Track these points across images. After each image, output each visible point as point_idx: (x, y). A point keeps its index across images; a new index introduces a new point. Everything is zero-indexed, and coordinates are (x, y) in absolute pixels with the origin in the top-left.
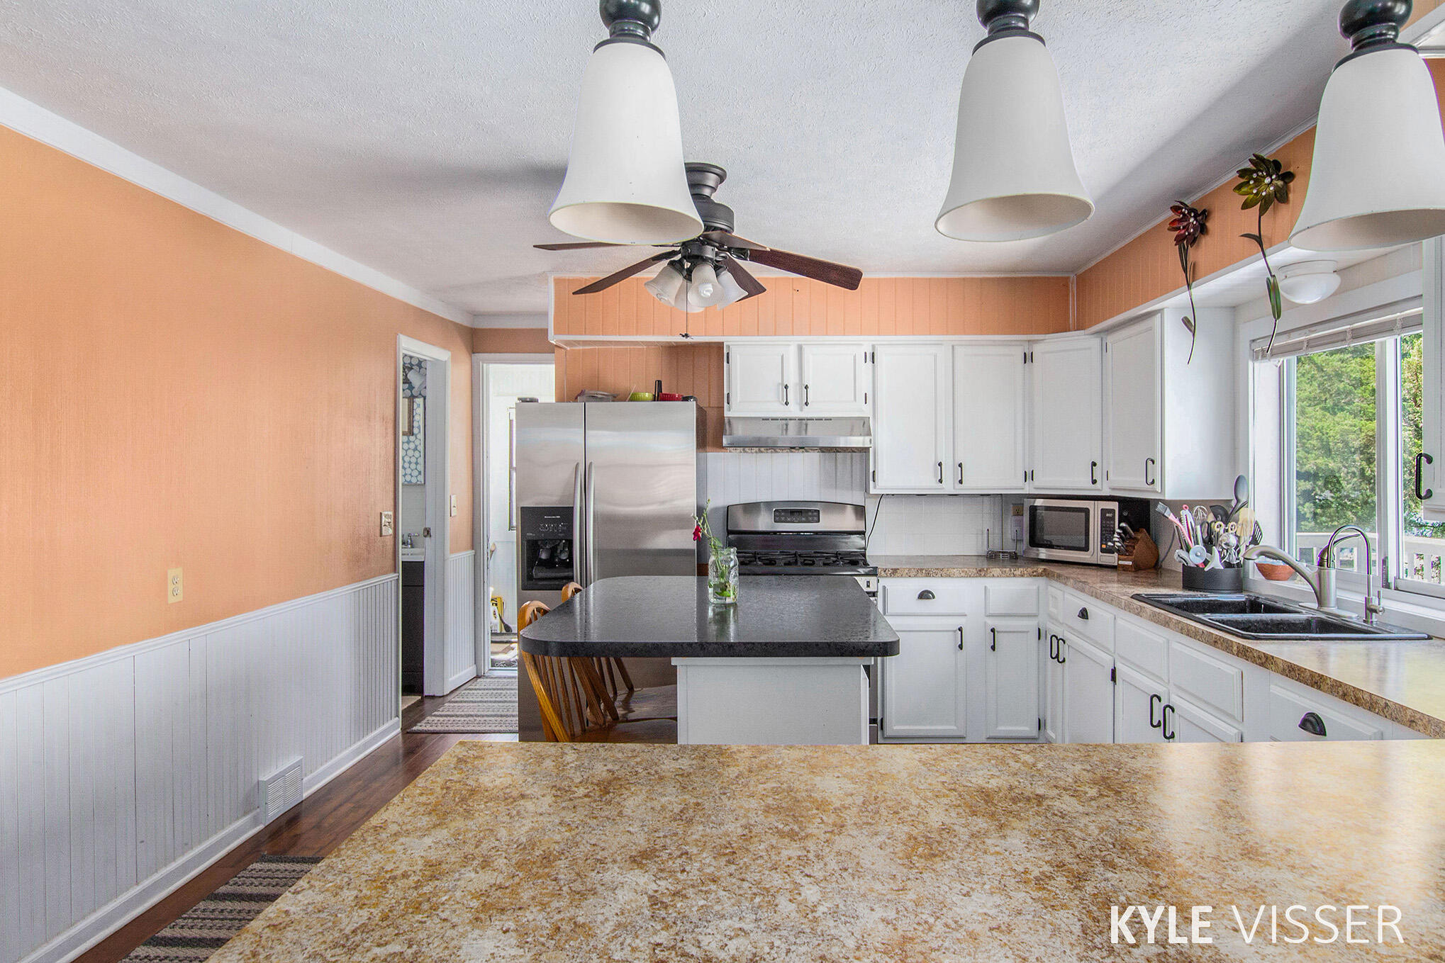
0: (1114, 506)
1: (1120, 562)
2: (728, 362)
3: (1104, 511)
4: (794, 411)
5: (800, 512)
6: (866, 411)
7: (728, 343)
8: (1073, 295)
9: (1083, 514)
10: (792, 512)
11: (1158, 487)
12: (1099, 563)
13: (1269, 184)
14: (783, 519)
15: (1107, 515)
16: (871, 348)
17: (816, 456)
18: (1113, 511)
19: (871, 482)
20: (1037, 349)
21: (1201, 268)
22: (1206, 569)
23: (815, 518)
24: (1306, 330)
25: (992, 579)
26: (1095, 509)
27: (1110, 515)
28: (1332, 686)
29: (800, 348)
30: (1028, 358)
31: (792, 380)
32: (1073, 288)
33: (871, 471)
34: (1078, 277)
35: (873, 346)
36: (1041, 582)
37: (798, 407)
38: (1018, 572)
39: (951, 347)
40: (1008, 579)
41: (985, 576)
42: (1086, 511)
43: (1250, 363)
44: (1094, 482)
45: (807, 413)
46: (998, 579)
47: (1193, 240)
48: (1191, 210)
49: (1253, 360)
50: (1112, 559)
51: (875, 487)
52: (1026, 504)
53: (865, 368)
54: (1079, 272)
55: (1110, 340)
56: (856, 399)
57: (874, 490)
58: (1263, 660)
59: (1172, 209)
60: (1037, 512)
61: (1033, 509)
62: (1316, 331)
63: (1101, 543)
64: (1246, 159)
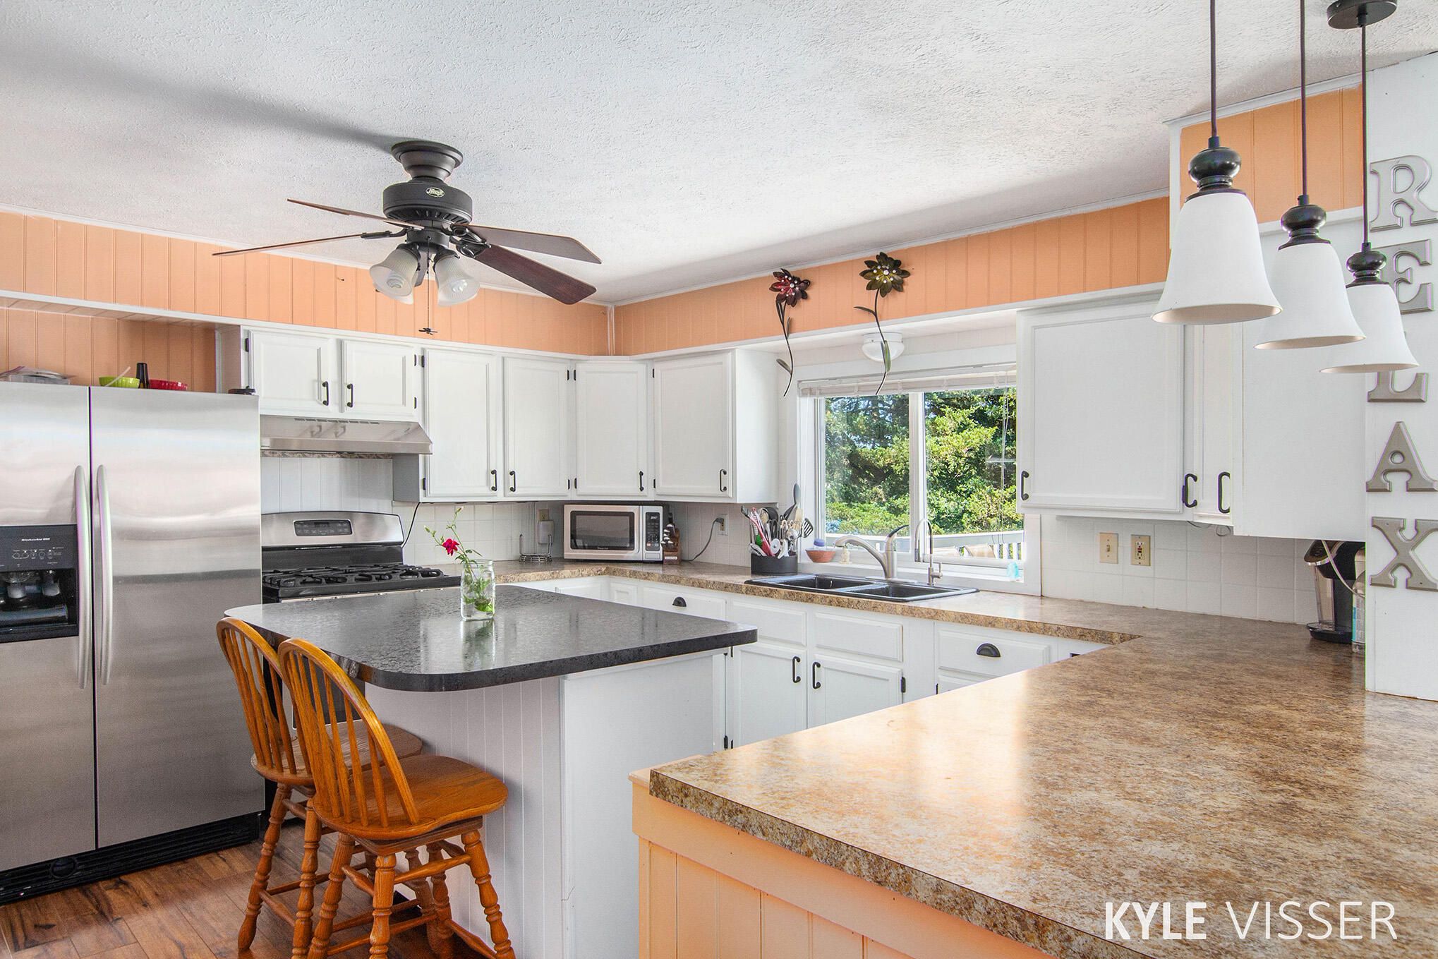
0: (659, 510)
1: (666, 558)
2: (247, 350)
3: (649, 514)
4: (332, 412)
5: (327, 523)
6: (415, 416)
7: (247, 328)
8: (611, 325)
9: (628, 518)
10: (317, 523)
11: (729, 492)
12: (644, 559)
13: (886, 276)
14: (307, 531)
15: (652, 518)
16: (420, 351)
17: (336, 461)
18: (657, 514)
19: (421, 491)
20: (581, 369)
21: (797, 324)
22: (779, 557)
23: (346, 530)
24: (859, 379)
25: (564, 580)
26: (640, 515)
27: (655, 518)
28: (1007, 623)
29: (340, 344)
30: (572, 375)
31: (330, 375)
32: (612, 317)
33: (421, 478)
34: (617, 309)
35: (423, 350)
36: (604, 579)
37: (337, 408)
38: (585, 573)
39: (501, 359)
40: (577, 579)
42: (631, 515)
43: (798, 398)
44: (642, 489)
45: (349, 414)
46: (571, 580)
47: (793, 302)
48: (794, 278)
49: (800, 397)
50: (657, 555)
51: (427, 495)
52: (568, 510)
53: (414, 372)
54: (619, 304)
55: (658, 367)
56: (404, 403)
57: (425, 498)
58: (933, 614)
59: (775, 274)
60: (577, 517)
61: (574, 514)
62: (868, 380)
63: (646, 543)
64: (872, 254)
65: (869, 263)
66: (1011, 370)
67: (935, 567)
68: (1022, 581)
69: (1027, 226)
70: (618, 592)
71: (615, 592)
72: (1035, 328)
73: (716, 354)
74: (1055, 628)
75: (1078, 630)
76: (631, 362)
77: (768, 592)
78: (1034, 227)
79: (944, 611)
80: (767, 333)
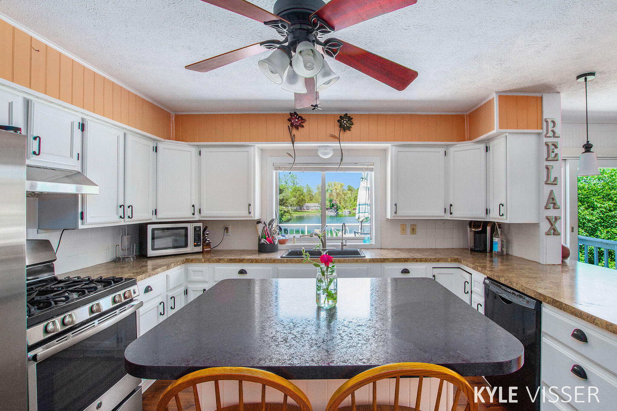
0: (200, 225)
1: (205, 250)
3: (195, 228)
6: (77, 167)
8: (173, 124)
9: (184, 230)
11: (252, 214)
12: (193, 252)
15: (197, 229)
16: (81, 119)
18: (200, 227)
19: (80, 221)
20: (161, 146)
26: (191, 228)
27: (199, 229)
28: (412, 260)
30: (155, 149)
33: (80, 211)
34: (176, 115)
35: (83, 118)
36: (184, 265)
39: (124, 133)
41: (169, 269)
42: (186, 229)
44: (193, 214)
45: (34, 161)
47: (297, 128)
48: (299, 117)
49: (274, 170)
50: (199, 249)
51: (82, 224)
52: (150, 228)
53: (78, 132)
54: (177, 113)
55: (203, 150)
56: (71, 156)
57: (82, 226)
58: (383, 260)
59: (290, 113)
60: (155, 231)
61: (153, 230)
62: (309, 165)
63: (194, 243)
64: (343, 113)
65: (341, 117)
66: (369, 166)
67: (344, 241)
68: (374, 243)
69: (400, 115)
70: (193, 271)
71: (192, 272)
72: (398, 152)
73: (248, 146)
74: (429, 259)
75: (437, 259)
76: (188, 146)
77: (300, 261)
78: (402, 116)
79: (387, 259)
80: (283, 140)
